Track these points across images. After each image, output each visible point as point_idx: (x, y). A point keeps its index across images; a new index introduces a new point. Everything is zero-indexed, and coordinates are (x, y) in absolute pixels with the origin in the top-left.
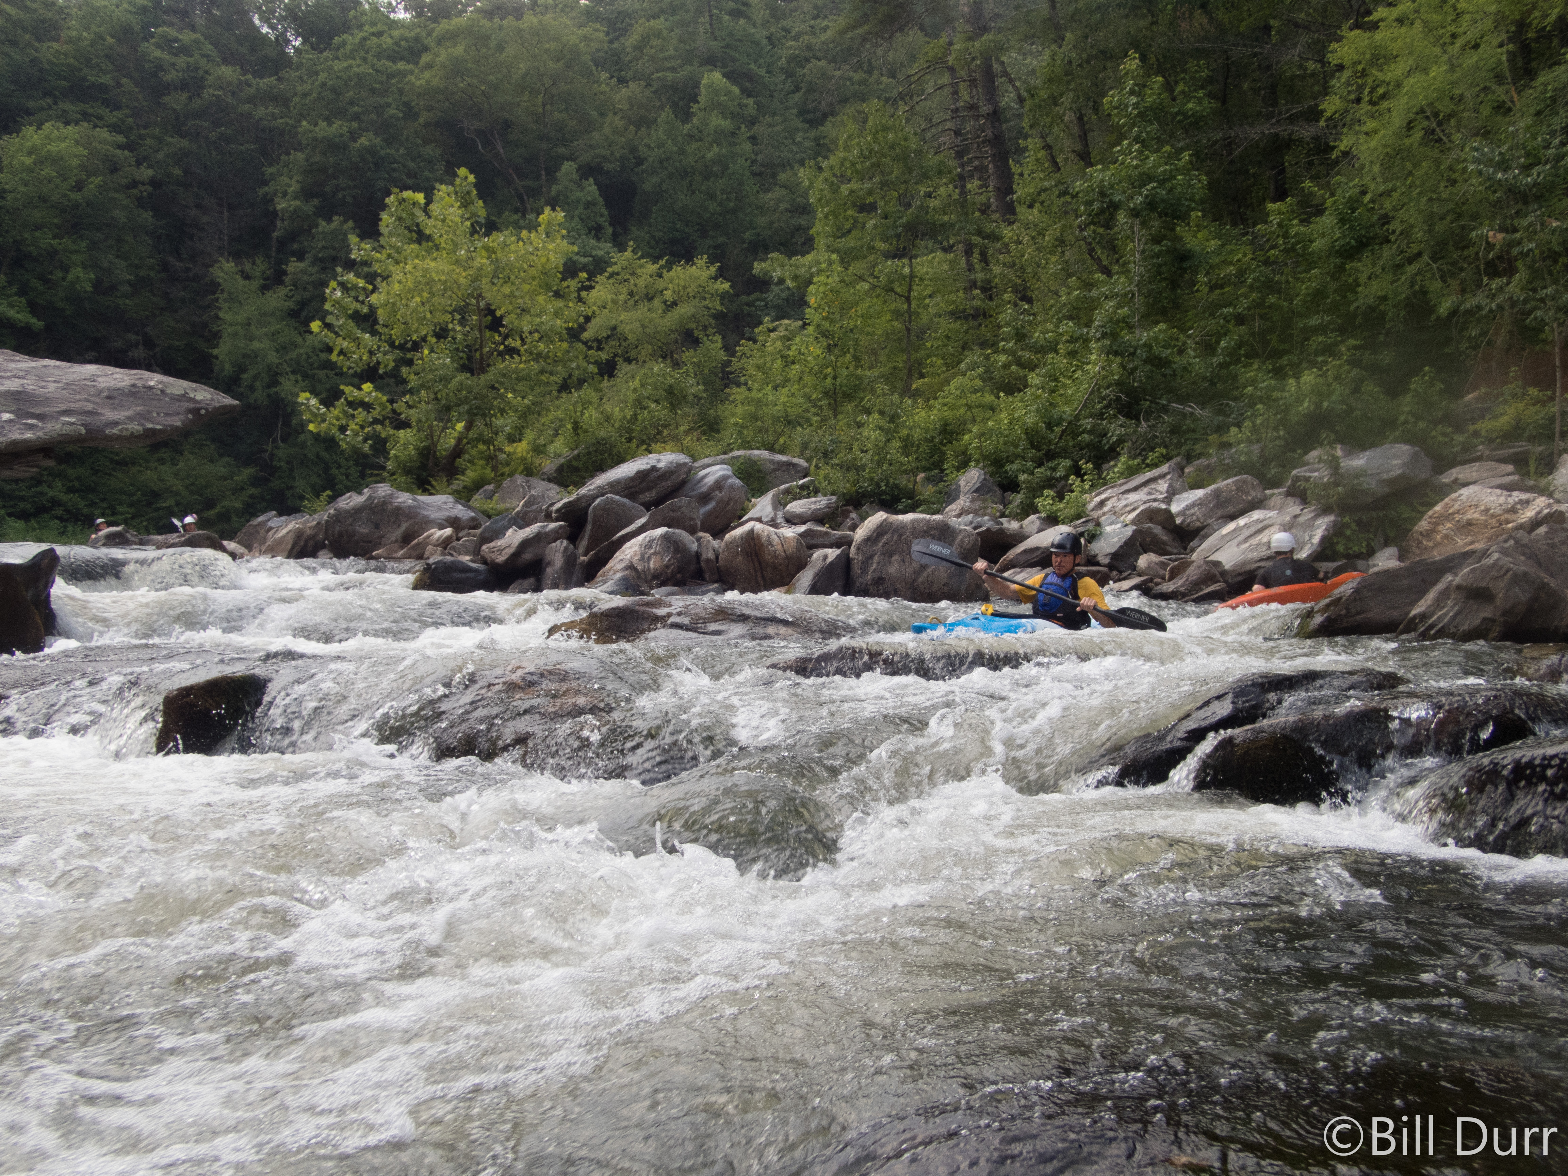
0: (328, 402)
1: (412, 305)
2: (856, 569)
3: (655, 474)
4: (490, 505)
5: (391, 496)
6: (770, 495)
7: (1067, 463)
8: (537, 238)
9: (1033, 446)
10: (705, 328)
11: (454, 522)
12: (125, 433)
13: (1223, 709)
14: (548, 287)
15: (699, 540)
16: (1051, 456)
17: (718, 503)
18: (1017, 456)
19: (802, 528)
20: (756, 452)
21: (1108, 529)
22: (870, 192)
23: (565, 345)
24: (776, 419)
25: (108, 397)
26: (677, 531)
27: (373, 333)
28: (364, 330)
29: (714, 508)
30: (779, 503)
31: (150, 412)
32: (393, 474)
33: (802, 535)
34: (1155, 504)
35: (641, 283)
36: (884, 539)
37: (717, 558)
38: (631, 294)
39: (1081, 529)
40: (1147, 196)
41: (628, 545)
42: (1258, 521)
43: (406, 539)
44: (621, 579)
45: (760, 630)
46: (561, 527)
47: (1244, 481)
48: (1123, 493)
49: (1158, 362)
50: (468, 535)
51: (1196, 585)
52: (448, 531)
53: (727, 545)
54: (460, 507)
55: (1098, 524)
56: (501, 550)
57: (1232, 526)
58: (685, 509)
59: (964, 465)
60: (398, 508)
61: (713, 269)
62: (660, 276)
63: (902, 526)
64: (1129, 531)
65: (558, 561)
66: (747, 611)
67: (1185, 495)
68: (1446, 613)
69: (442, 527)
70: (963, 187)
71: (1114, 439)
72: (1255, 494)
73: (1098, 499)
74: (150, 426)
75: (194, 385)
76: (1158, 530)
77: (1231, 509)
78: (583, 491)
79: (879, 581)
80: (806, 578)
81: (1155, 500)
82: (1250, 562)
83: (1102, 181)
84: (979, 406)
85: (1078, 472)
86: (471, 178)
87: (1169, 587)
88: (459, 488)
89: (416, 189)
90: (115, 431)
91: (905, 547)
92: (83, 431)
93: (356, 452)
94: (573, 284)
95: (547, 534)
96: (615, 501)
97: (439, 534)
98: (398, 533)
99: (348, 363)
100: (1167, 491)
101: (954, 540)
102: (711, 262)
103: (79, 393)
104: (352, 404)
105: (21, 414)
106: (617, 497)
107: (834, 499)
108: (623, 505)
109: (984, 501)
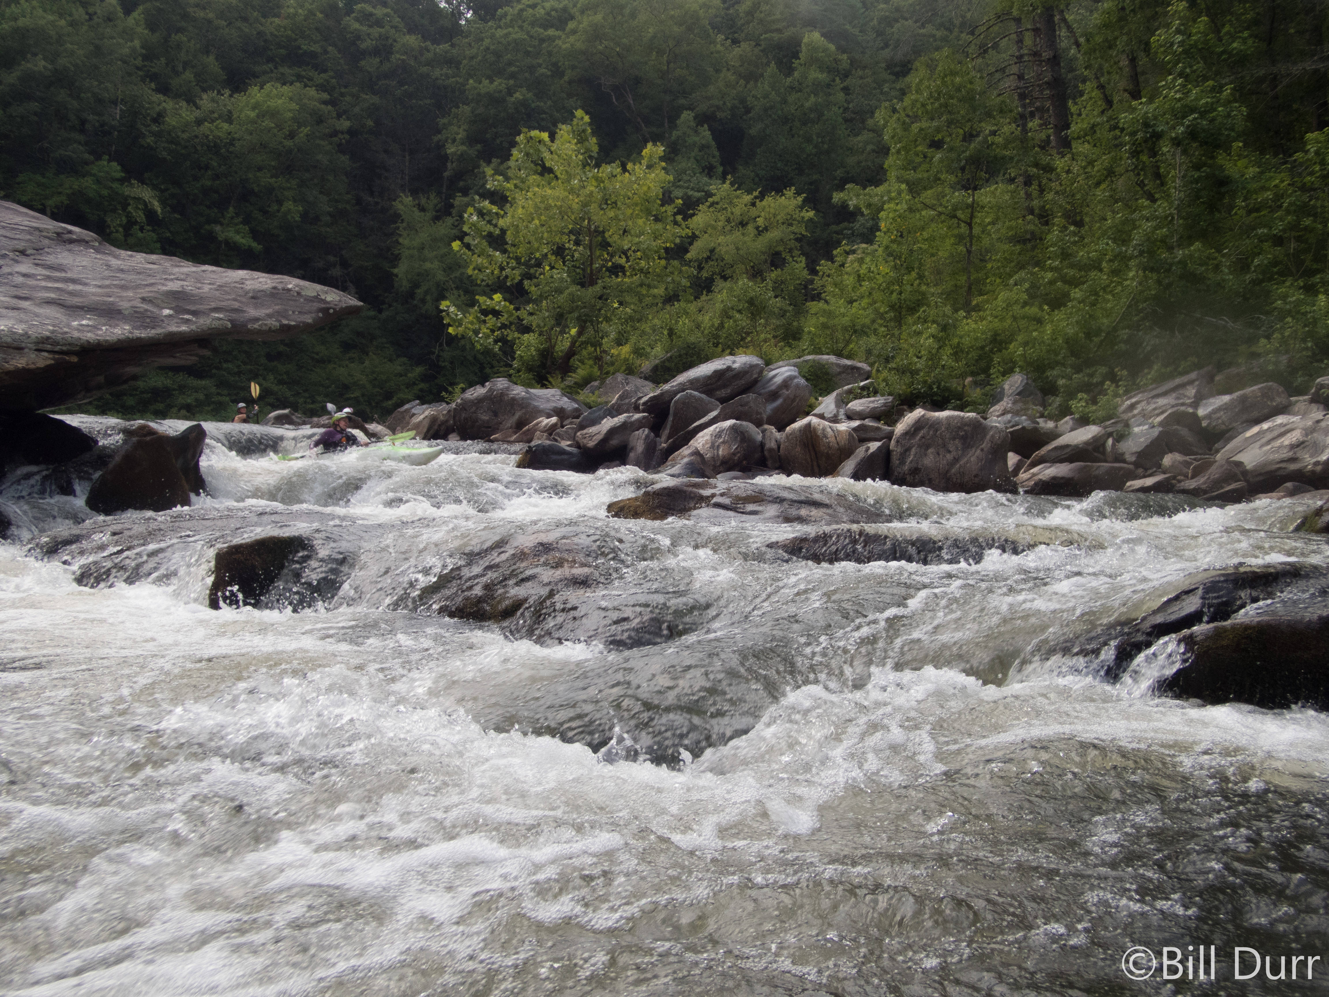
0: (465, 310)
1: (532, 226)
2: (895, 460)
3: (730, 373)
4: (592, 399)
5: (507, 389)
6: (834, 394)
7: (1103, 370)
8: (638, 169)
9: (1073, 353)
10: (791, 251)
11: (560, 412)
12: (264, 328)
13: (1192, 604)
14: (648, 212)
15: (764, 431)
16: (1089, 363)
17: (785, 400)
18: (1057, 363)
19: (856, 423)
20: (825, 357)
21: (1136, 430)
22: (938, 130)
23: (663, 262)
24: (845, 329)
25: (253, 298)
26: (744, 423)
27: (504, 251)
28: (496, 249)
29: (781, 405)
30: (841, 402)
31: (287, 310)
32: (519, 371)
33: (855, 429)
34: (1183, 408)
35: (737, 211)
36: (921, 433)
37: (779, 447)
38: (728, 221)
39: (1110, 430)
40: (1188, 126)
41: (701, 434)
42: (1281, 425)
43: (519, 425)
44: (687, 464)
45: (792, 512)
46: (644, 417)
47: (1270, 388)
48: (1153, 397)
49: (1194, 279)
50: (571, 423)
51: (1217, 484)
52: (554, 420)
53: (787, 437)
54: (566, 399)
55: (1127, 425)
56: (591, 437)
57: (1255, 429)
58: (752, 404)
59: (1009, 371)
60: (513, 399)
61: (800, 199)
62: (753, 204)
63: (938, 422)
64: (1156, 432)
65: (640, 447)
66: (784, 494)
67: (1212, 400)
69: (549, 416)
70: (1024, 125)
71: (1149, 348)
72: (1280, 400)
73: (1128, 402)
74: (286, 322)
75: (326, 288)
76: (1184, 432)
77: (1256, 414)
78: (667, 387)
79: (915, 471)
80: (850, 465)
81: (1183, 404)
82: (1271, 463)
83: (1146, 113)
84: (1023, 318)
85: (1114, 379)
86: (587, 119)
87: (1192, 484)
88: (571, 384)
89: (542, 129)
90: (256, 326)
91: (940, 441)
92: (230, 326)
93: (487, 352)
94: (669, 209)
95: (632, 423)
96: (694, 396)
97: (546, 422)
98: (512, 421)
99: (481, 277)
100: (1195, 396)
101: (985, 436)
102: (798, 193)
103: (229, 294)
104: (485, 312)
105: (179, 310)
106: (696, 393)
107: (891, 398)
108: (701, 400)
109: (1025, 403)
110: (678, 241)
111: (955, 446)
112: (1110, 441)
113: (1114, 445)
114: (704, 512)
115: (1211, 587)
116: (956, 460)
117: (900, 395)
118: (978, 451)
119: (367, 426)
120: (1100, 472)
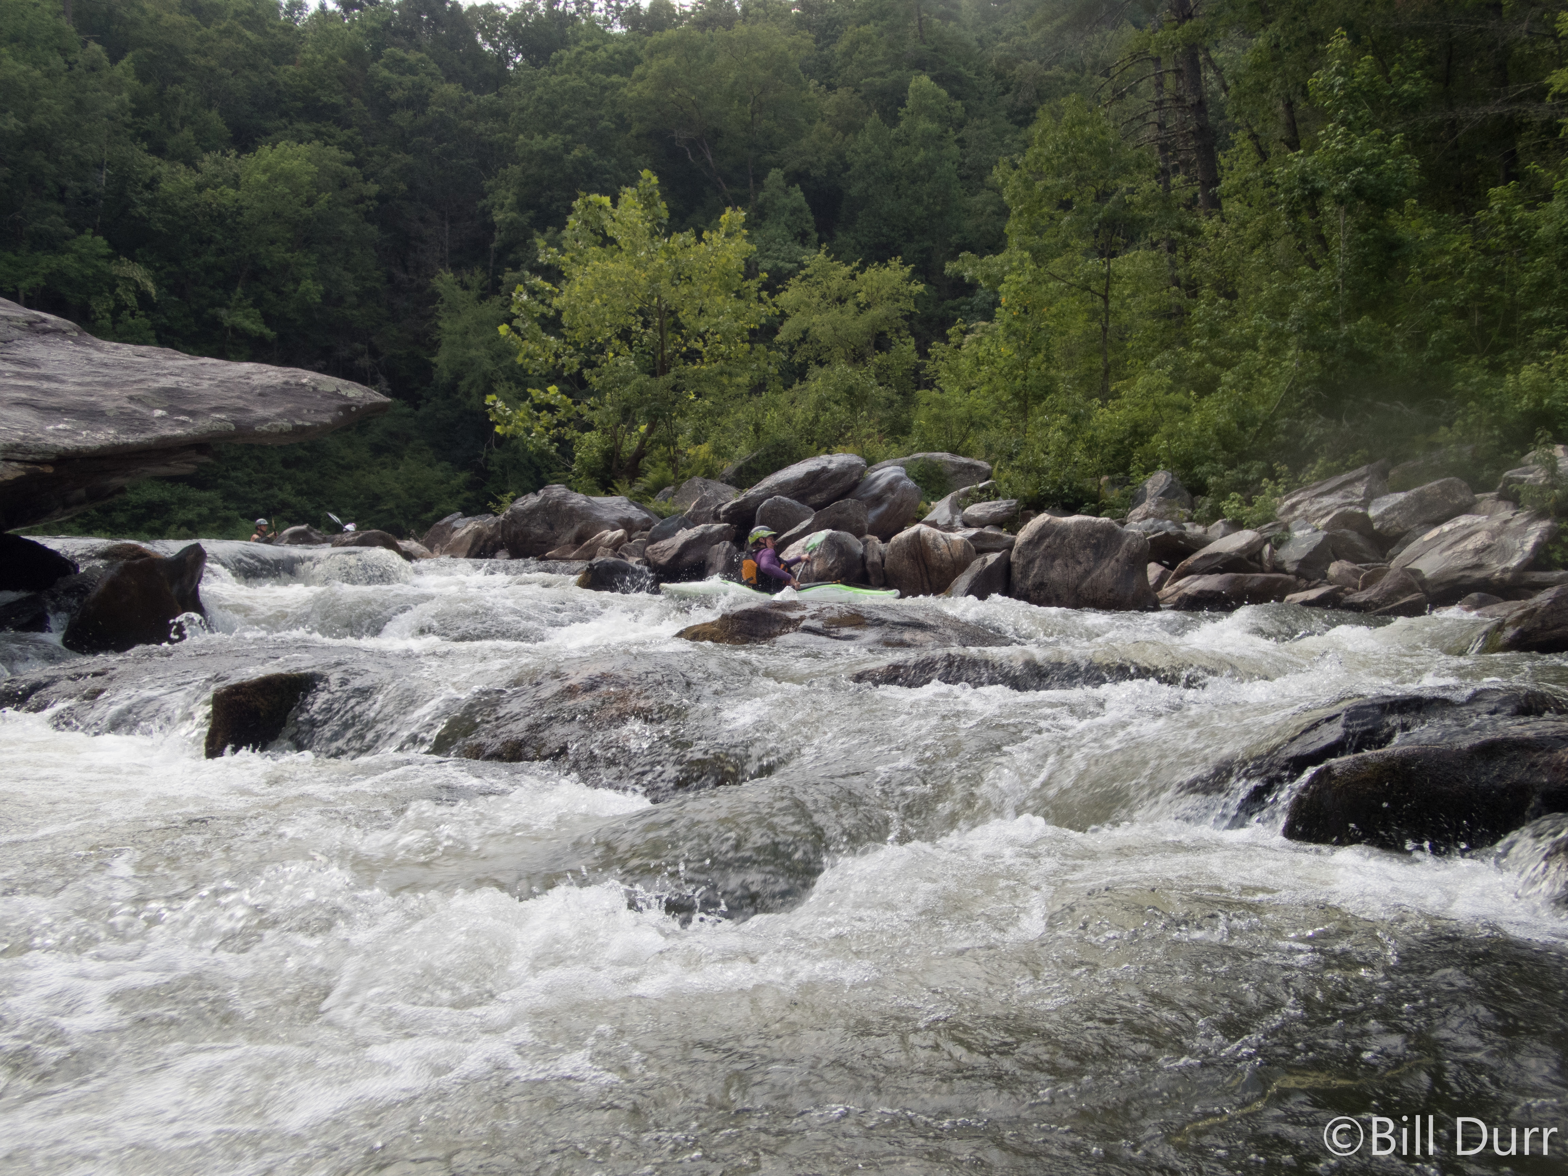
0: (514, 405)
1: (592, 306)
2: (1017, 574)
3: (826, 475)
4: (664, 507)
5: (565, 497)
6: (949, 498)
7: (1259, 465)
8: (716, 238)
9: (1225, 447)
10: (898, 331)
11: (627, 524)
12: (274, 430)
13: (1332, 734)
14: (728, 288)
15: (865, 543)
16: (1243, 457)
17: (890, 505)
18: (1207, 458)
19: (973, 532)
20: (938, 454)
21: (1297, 534)
22: (1066, 189)
23: (747, 346)
24: (961, 421)
25: (260, 395)
26: (842, 533)
27: (560, 336)
28: (550, 334)
29: (886, 511)
30: (957, 506)
31: (300, 409)
32: (578, 477)
33: (972, 539)
34: (1351, 508)
35: (834, 285)
36: (1047, 542)
37: (883, 561)
38: (824, 296)
39: (1267, 535)
40: (1353, 182)
41: (791, 547)
42: (1464, 527)
43: (580, 539)
45: (895, 636)
46: (725, 528)
47: (1451, 484)
48: (1317, 496)
49: (1362, 358)
50: (641, 536)
51: (1390, 596)
52: (620, 532)
53: (893, 549)
54: (634, 508)
55: (1287, 529)
56: (663, 552)
57: (1435, 532)
58: (851, 511)
59: (1151, 468)
60: (572, 509)
61: (907, 270)
62: (853, 277)
63: (1066, 528)
64: (1320, 537)
65: (720, 563)
66: (883, 615)
67: (1384, 499)
69: (614, 528)
70: (1167, 182)
71: (1312, 439)
72: (1463, 497)
73: (1288, 503)
74: (299, 422)
75: (347, 382)
76: (1353, 536)
77: (1435, 514)
78: (751, 492)
79: (1040, 586)
80: (964, 580)
81: (1351, 504)
82: (1453, 570)
83: (1304, 166)
84: (1167, 406)
85: (1273, 476)
86: (655, 180)
87: (1361, 597)
88: (641, 490)
89: (603, 192)
90: (264, 428)
91: (1068, 551)
92: (233, 428)
93: (542, 454)
94: (753, 284)
95: (711, 536)
96: (784, 503)
97: (610, 535)
98: (571, 534)
99: (533, 366)
100: (1365, 495)
101: (1120, 544)
102: (905, 263)
103: (233, 391)
104: (539, 408)
105: (173, 410)
106: (786, 499)
107: (1014, 502)
108: (792, 507)
109: (1171, 505)
110: (763, 321)
111: (1086, 556)
112: (1267, 548)
113: (1271, 552)
114: (792, 638)
115: (1355, 713)
116: (1087, 572)
117: (1025, 498)
118: (1113, 562)
119: (399, 543)
120: (1254, 584)
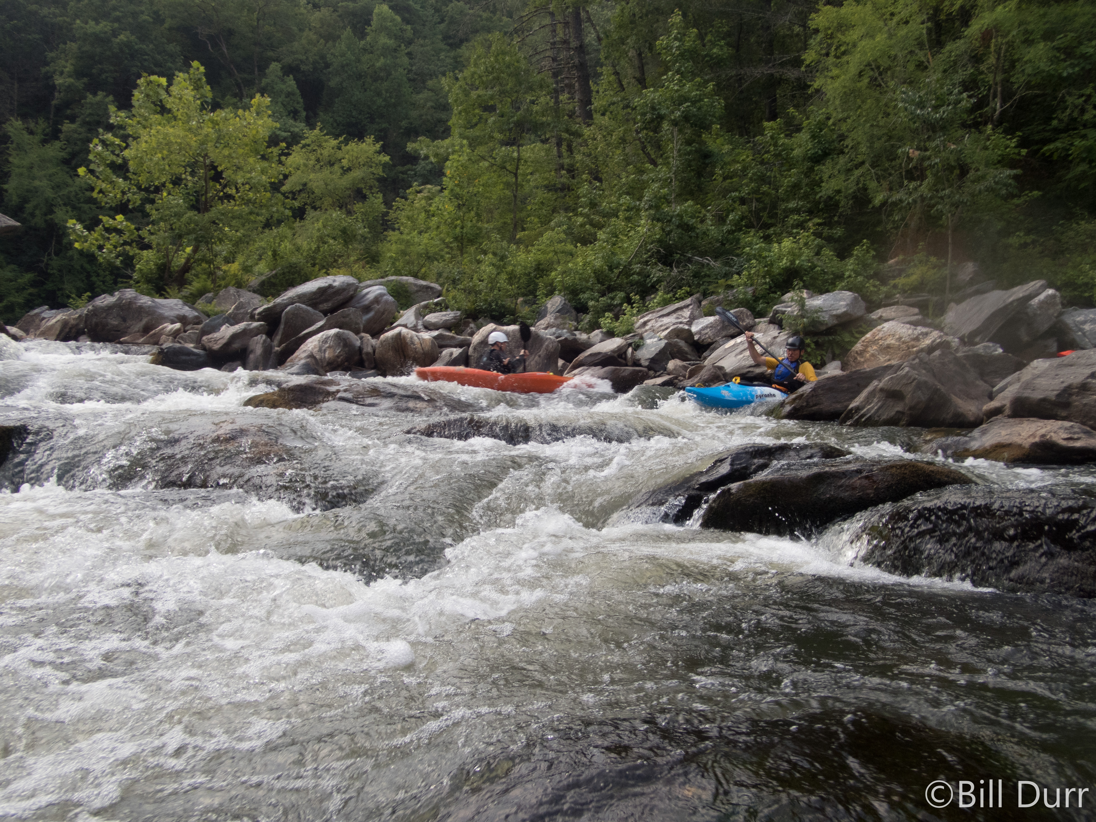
0: (90, 228)
1: (155, 159)
2: (473, 364)
3: (331, 291)
4: (209, 308)
5: (135, 298)
6: (413, 309)
7: (622, 295)
8: (250, 116)
9: (599, 282)
10: (371, 188)
11: (182, 319)
13: (725, 469)
14: (257, 152)
15: (361, 338)
16: (611, 289)
17: (376, 313)
18: (588, 288)
19: (436, 333)
20: (405, 278)
21: (649, 341)
22: (492, 98)
23: (268, 195)
24: (420, 255)
26: (346, 331)
27: (126, 178)
28: (118, 176)
29: (373, 317)
30: (420, 315)
32: (138, 282)
33: (435, 338)
34: (681, 326)
35: (326, 153)
37: (374, 352)
38: (318, 160)
39: (630, 341)
40: (683, 112)
41: (310, 340)
43: (146, 330)
44: (304, 365)
45: (403, 404)
46: (261, 325)
47: (742, 312)
48: (660, 317)
49: (687, 228)
50: (192, 329)
51: (706, 383)
52: (178, 325)
53: (381, 343)
54: (187, 308)
55: (642, 338)
56: (216, 341)
57: (732, 342)
58: (352, 316)
59: (550, 293)
60: (141, 307)
61: (378, 146)
62: (340, 149)
64: (663, 343)
65: (259, 350)
66: (394, 390)
67: (701, 320)
68: (872, 408)
69: (173, 322)
70: (557, 98)
71: (655, 279)
72: (748, 321)
73: (642, 321)
76: (682, 343)
77: (732, 331)
78: (278, 300)
81: (681, 323)
82: (743, 368)
83: (653, 99)
84: (562, 252)
85: (629, 301)
86: (202, 69)
87: (688, 383)
88: (187, 294)
89: (161, 75)
93: (110, 265)
94: (275, 151)
95: (251, 330)
96: (302, 309)
97: (171, 327)
98: (140, 325)
99: (105, 200)
100: (689, 317)
101: (542, 345)
102: (377, 141)
104: (108, 230)
106: (303, 306)
107: (459, 313)
108: (307, 311)
109: (564, 318)
110: (278, 176)
112: (630, 350)
113: (632, 353)
115: (736, 457)
117: (466, 310)
118: (537, 357)
119: (8, 329)
120: (626, 374)
